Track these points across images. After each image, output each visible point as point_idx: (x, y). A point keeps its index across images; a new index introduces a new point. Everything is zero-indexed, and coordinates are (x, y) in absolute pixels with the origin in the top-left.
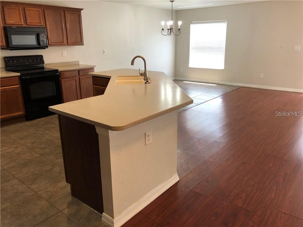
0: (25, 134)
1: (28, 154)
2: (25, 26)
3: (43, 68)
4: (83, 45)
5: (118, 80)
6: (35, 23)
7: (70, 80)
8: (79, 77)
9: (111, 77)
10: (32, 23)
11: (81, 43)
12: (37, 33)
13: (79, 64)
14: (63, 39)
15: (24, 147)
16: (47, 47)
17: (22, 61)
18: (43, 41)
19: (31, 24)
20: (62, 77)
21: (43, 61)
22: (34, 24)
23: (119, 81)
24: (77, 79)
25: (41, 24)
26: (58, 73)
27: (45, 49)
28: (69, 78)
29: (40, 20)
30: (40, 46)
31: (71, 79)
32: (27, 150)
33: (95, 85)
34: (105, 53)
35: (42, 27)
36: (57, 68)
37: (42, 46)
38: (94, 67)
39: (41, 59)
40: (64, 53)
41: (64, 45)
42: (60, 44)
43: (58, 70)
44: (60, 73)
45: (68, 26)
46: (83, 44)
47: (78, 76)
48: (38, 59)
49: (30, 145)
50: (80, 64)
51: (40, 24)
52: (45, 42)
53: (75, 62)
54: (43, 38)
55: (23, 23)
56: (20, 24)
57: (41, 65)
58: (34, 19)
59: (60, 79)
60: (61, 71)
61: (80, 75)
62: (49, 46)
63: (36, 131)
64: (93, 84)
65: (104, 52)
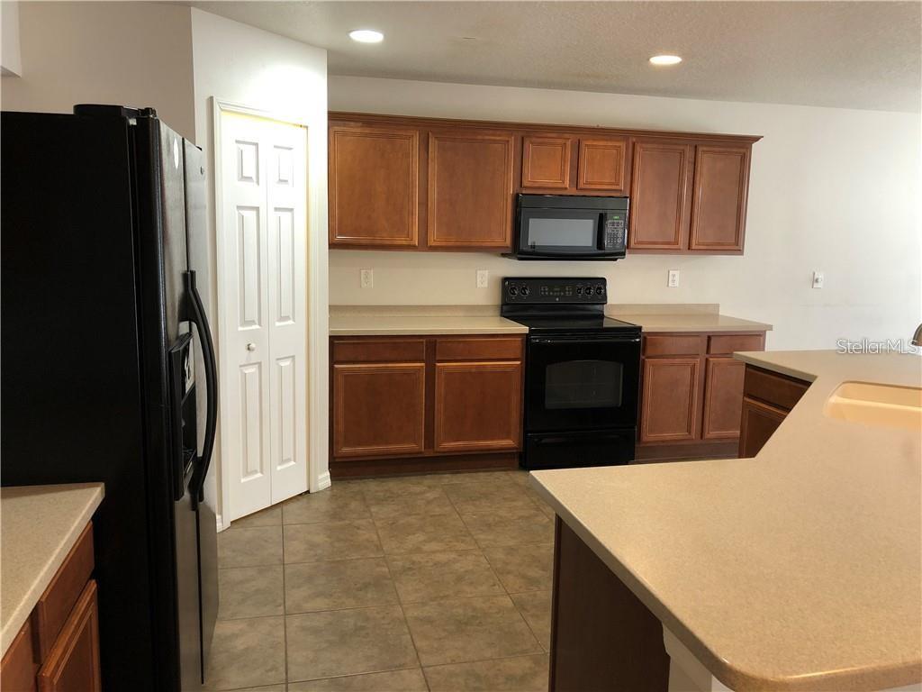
0: (502, 513)
1: (484, 588)
2: (573, 191)
3: (602, 316)
4: (742, 254)
5: (843, 397)
6: (601, 184)
7: (673, 365)
8: (707, 360)
9: (815, 377)
10: (590, 183)
11: (736, 248)
12: (601, 212)
13: (718, 315)
14: (677, 232)
15: (482, 559)
16: (622, 254)
17: (545, 291)
18: (614, 237)
19: (588, 187)
20: (649, 352)
21: (605, 297)
22: (598, 187)
23: (847, 401)
24: (699, 362)
25: (617, 187)
26: (639, 337)
27: (616, 260)
28: (674, 356)
29: (617, 174)
30: (601, 252)
31: (677, 361)
32: (487, 573)
33: (750, 396)
34: (819, 285)
35: (618, 195)
36: (638, 324)
37: (607, 251)
38: (765, 332)
39: (600, 289)
40: (674, 276)
41: (678, 251)
42: (666, 246)
43: (640, 328)
44: (645, 338)
45: (699, 192)
46: (740, 251)
47: (703, 355)
48: (590, 289)
49: (500, 555)
50: (720, 313)
51: (614, 187)
52: (619, 241)
53: (707, 306)
54: (614, 227)
55: (567, 184)
56: (560, 186)
57: (598, 307)
58: (599, 175)
59: (642, 357)
60: (649, 333)
61: (712, 351)
62: (630, 253)
63: (532, 512)
64: (747, 394)
65: (817, 281)
